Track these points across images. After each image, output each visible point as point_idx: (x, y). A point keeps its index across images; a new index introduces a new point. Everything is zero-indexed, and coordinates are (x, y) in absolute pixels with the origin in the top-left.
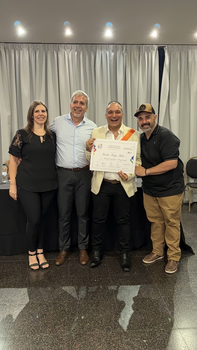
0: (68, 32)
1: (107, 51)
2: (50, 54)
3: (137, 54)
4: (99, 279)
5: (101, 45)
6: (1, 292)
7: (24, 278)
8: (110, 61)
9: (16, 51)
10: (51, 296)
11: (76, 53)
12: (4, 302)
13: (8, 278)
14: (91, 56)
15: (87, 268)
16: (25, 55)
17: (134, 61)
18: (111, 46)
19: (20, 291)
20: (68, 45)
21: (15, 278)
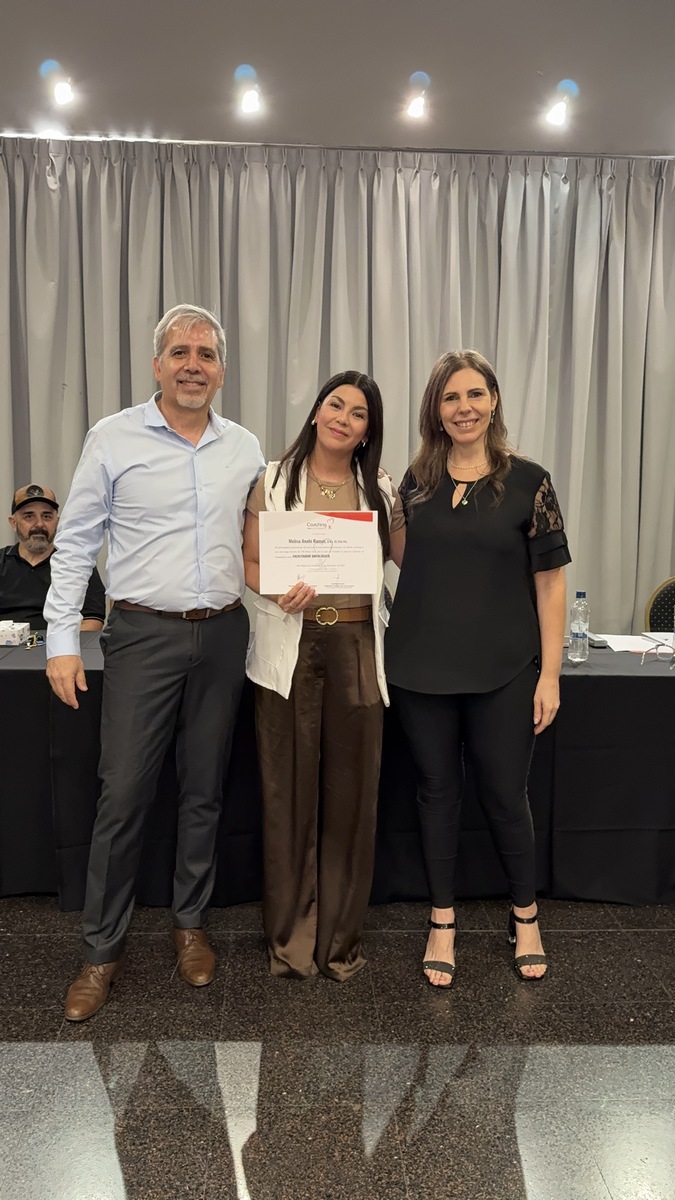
0: (416, 109)
1: (545, 179)
2: (343, 186)
3: (649, 190)
4: (644, 1017)
5: (524, 157)
6: (310, 1057)
7: (363, 1001)
8: (556, 211)
9: (226, 171)
10: (500, 1079)
11: (436, 184)
12: (339, 1099)
13: (308, 1003)
14: (486, 198)
15: (575, 971)
16: (256, 190)
17: (637, 215)
18: (562, 163)
19: (376, 1054)
20: (409, 156)
21: (331, 1000)
